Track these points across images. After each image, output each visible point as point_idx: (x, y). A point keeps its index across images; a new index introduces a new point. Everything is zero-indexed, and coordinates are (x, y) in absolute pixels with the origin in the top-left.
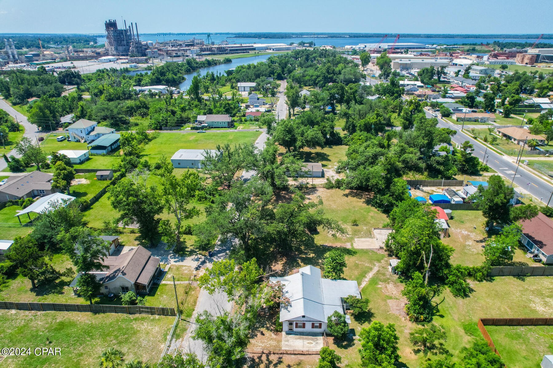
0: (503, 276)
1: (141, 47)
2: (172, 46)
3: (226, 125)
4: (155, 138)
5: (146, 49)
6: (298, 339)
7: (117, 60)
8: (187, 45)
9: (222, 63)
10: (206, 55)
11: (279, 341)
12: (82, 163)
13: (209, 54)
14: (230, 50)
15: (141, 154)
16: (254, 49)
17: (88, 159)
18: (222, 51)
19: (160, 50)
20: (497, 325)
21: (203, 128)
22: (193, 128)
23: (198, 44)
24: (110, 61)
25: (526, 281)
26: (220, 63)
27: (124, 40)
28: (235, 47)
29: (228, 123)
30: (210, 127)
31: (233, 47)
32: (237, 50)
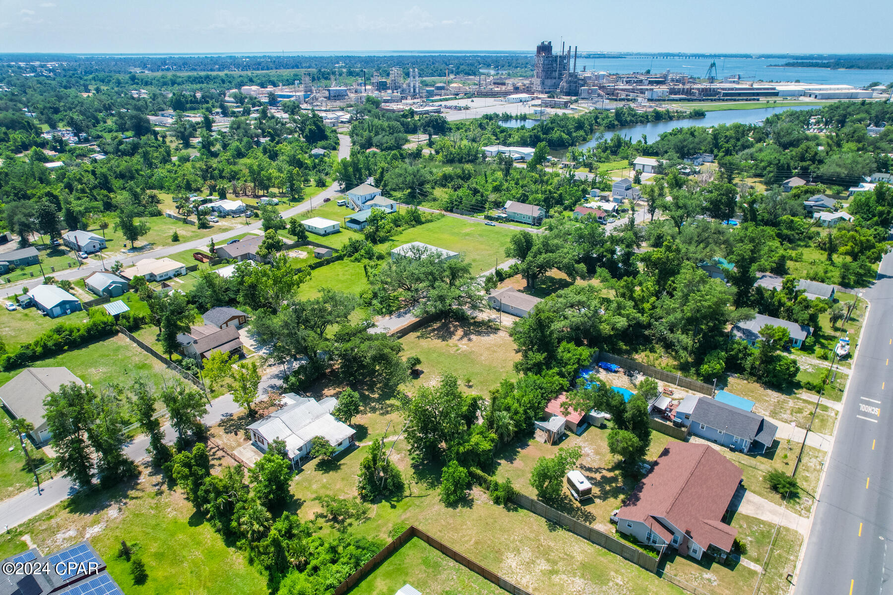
0: (535, 513)
1: (575, 82)
2: (627, 82)
3: (530, 221)
4: (431, 221)
5: (583, 85)
6: (255, 452)
7: (533, 99)
8: (651, 83)
9: (684, 118)
10: (673, 100)
11: (239, 445)
12: (326, 234)
13: (681, 100)
14: (726, 95)
15: (391, 238)
16: (776, 94)
17: (338, 232)
18: (709, 95)
19: (602, 88)
20: (430, 545)
21: (497, 219)
22: (487, 217)
23: (673, 80)
24: (521, 101)
25: (554, 533)
26: (680, 116)
27: (556, 71)
28: (737, 89)
29: (534, 218)
30: (508, 220)
31: (732, 89)
32: (739, 95)
